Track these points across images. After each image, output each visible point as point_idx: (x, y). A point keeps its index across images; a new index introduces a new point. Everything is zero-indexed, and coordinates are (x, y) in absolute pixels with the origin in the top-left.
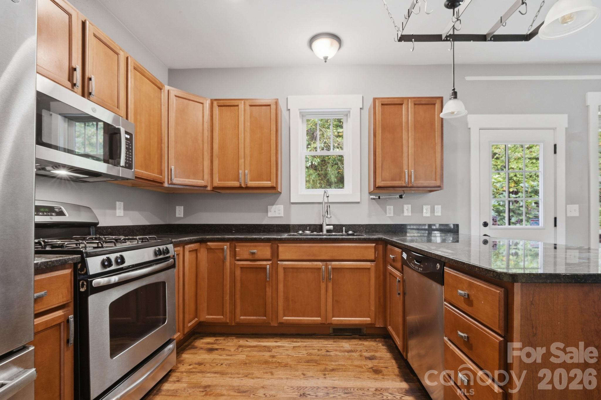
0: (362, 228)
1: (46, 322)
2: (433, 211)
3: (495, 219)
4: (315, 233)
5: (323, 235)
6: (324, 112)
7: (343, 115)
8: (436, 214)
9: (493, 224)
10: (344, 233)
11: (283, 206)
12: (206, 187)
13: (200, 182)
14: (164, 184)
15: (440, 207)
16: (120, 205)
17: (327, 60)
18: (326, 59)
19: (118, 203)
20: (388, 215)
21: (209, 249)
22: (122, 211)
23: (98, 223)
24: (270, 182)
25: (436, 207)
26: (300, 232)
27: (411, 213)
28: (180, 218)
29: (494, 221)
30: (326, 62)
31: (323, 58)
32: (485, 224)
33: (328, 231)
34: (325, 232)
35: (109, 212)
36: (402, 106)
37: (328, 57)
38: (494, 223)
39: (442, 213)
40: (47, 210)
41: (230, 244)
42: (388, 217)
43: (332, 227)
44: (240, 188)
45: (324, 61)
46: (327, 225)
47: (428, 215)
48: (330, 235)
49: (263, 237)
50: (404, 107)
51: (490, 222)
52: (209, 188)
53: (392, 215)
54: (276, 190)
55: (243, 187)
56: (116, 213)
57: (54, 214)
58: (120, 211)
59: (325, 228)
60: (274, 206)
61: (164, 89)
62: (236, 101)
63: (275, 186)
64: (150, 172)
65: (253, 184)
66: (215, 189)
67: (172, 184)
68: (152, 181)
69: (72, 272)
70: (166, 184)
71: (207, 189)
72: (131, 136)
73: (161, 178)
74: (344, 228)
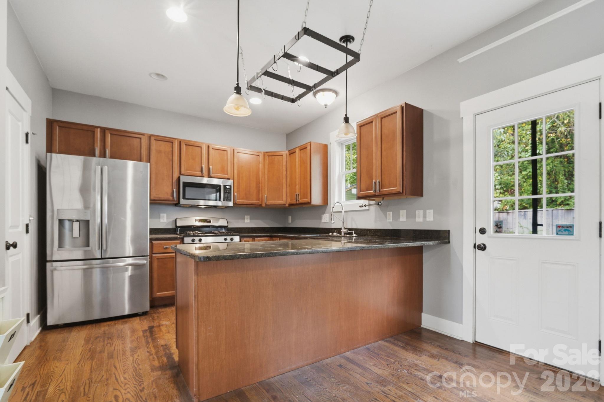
1: (170, 255)
2: (425, 216)
3: (499, 224)
4: (338, 234)
8: (428, 219)
9: (496, 232)
10: (353, 235)
11: (328, 215)
12: (285, 204)
13: (281, 202)
15: (432, 211)
16: (247, 217)
17: (327, 106)
20: (388, 221)
23: (228, 226)
24: (307, 199)
25: (428, 211)
26: (331, 234)
27: (406, 218)
28: (290, 223)
29: (498, 228)
30: (326, 107)
31: (324, 105)
32: (483, 231)
36: (373, 124)
37: (328, 104)
38: (498, 230)
39: (434, 217)
42: (388, 222)
43: (346, 230)
44: (296, 204)
45: (325, 107)
47: (421, 220)
50: (374, 123)
51: (490, 228)
53: (391, 221)
57: (206, 222)
59: (343, 231)
60: (324, 215)
61: (261, 155)
62: (294, 150)
63: (309, 202)
64: (250, 200)
65: (301, 201)
66: (290, 205)
67: (266, 205)
68: (251, 205)
69: (181, 242)
70: (264, 205)
71: (286, 206)
72: (230, 186)
73: (259, 203)
74: (353, 231)
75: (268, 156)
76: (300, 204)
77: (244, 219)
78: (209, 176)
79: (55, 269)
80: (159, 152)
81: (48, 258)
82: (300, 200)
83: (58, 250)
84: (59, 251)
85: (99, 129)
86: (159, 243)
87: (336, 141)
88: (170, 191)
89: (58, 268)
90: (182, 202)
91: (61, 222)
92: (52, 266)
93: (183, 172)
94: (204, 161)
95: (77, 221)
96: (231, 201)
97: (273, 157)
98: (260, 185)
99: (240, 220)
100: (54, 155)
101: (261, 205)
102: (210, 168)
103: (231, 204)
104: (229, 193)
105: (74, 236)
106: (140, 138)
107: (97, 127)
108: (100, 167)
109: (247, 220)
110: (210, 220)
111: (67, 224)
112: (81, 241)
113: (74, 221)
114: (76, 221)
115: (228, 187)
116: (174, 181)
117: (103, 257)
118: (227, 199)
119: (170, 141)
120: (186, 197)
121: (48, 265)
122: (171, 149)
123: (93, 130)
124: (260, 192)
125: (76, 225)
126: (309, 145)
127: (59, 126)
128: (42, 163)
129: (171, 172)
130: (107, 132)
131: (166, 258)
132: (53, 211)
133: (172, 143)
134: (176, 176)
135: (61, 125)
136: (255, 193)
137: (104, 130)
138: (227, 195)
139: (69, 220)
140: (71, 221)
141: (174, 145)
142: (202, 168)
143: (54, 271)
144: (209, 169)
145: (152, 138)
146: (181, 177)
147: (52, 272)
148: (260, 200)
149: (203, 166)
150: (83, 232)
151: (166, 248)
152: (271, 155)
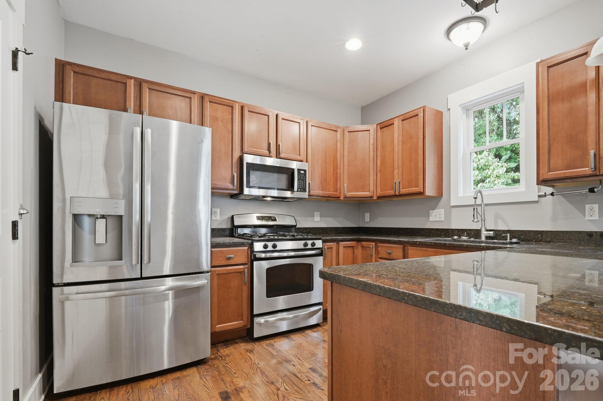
0: (540, 236)
1: (235, 269)
4: (472, 239)
5: (480, 242)
6: (493, 97)
7: (519, 93)
10: (508, 240)
11: (443, 210)
12: (372, 197)
13: (367, 194)
14: (340, 198)
16: (317, 214)
17: (468, 47)
18: (466, 47)
19: (315, 213)
20: (586, 218)
21: (363, 247)
22: (319, 218)
23: (296, 225)
24: (418, 188)
26: (456, 237)
28: (367, 222)
30: (467, 49)
31: (463, 46)
33: (487, 238)
34: (483, 239)
35: (309, 218)
36: (587, 57)
37: (469, 43)
40: (268, 218)
41: (376, 244)
43: (492, 233)
44: (395, 196)
46: (487, 230)
48: (489, 243)
49: (396, 239)
52: (375, 198)
53: (596, 217)
54: (424, 195)
55: (397, 194)
56: (314, 219)
57: (270, 220)
58: (317, 218)
59: (484, 234)
60: (435, 210)
61: (339, 130)
62: (392, 120)
63: (422, 191)
64: (326, 191)
65: (404, 191)
66: (379, 198)
67: (345, 197)
68: (328, 197)
69: (248, 248)
70: (342, 198)
71: (373, 199)
72: (305, 171)
73: (336, 194)
74: (508, 234)
75: (348, 132)
76: (401, 195)
77: (314, 216)
78: (278, 157)
79: (67, 299)
80: (215, 118)
81: (56, 281)
82: (401, 190)
83: (71, 266)
84: (74, 268)
85: (133, 80)
86: (220, 251)
87: (459, 106)
88: (229, 177)
89: (71, 297)
90: (246, 191)
91: (77, 218)
92: (62, 293)
93: (246, 149)
94: (272, 135)
95: (103, 217)
96: (306, 192)
97: (356, 133)
98: (338, 171)
100: (65, 105)
101: (339, 197)
102: (279, 145)
103: (305, 195)
104: (303, 180)
105: (96, 243)
106: (190, 98)
107: (130, 78)
108: (138, 130)
110: (275, 217)
111: (86, 222)
112: (108, 250)
113: (97, 218)
114: (100, 218)
115: (302, 172)
116: (234, 162)
117: (143, 276)
118: (301, 189)
119: (229, 105)
120: (251, 185)
121: (56, 291)
122: (231, 117)
123: (124, 81)
124: (338, 180)
125: (101, 224)
126: (422, 111)
127: (74, 72)
128: (47, 123)
129: (230, 148)
130: (144, 85)
131: (229, 273)
132: (64, 200)
133: (232, 107)
134: (237, 154)
135: (77, 69)
136: (332, 182)
137: (140, 83)
138: (301, 183)
139: (89, 215)
140: (93, 217)
141: (234, 111)
142: (269, 144)
143: (65, 302)
144: (278, 147)
145: (206, 99)
146: (245, 155)
147: (62, 303)
148: (338, 191)
149: (271, 142)
150: (112, 235)
151: (229, 259)
152: (353, 130)
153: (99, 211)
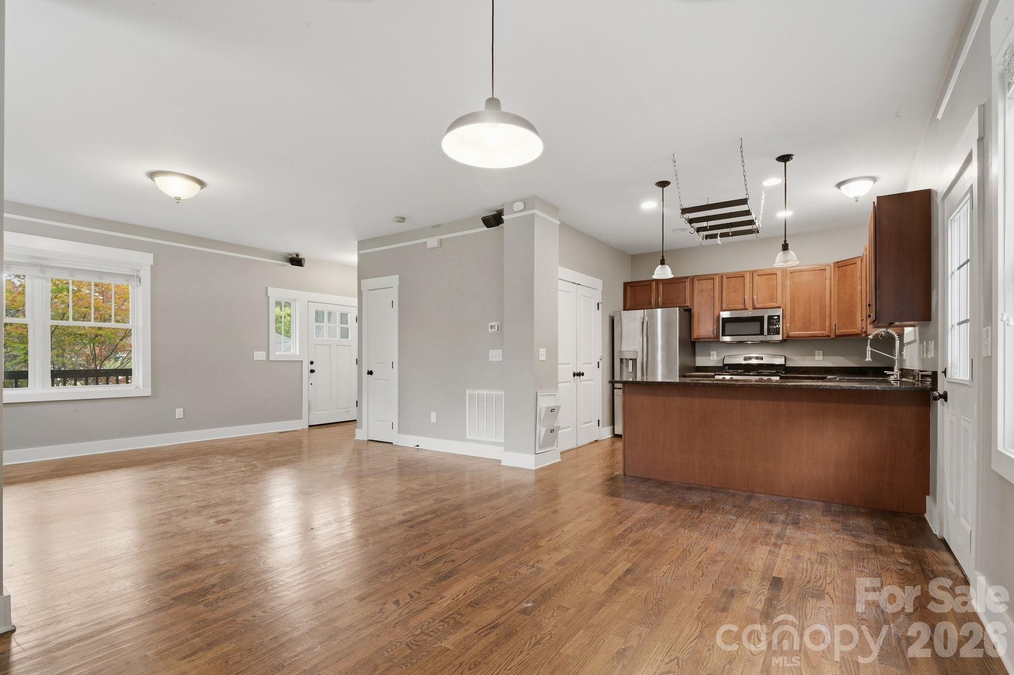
14: (831, 336)
56: (815, 359)
61: (828, 268)
64: (809, 331)
67: (836, 335)
68: (813, 337)
72: (779, 316)
73: (825, 333)
75: (839, 267)
77: (814, 355)
78: (753, 308)
80: (701, 291)
85: (655, 282)
88: (712, 329)
90: (723, 339)
91: (622, 361)
93: (725, 307)
94: (748, 291)
95: (631, 359)
96: (779, 334)
97: (844, 268)
99: (807, 358)
102: (754, 299)
103: (779, 338)
104: (776, 325)
105: (629, 372)
109: (818, 357)
110: (762, 357)
111: (625, 362)
113: (629, 360)
115: (774, 318)
116: (713, 319)
118: (773, 333)
119: (710, 278)
120: (726, 334)
122: (713, 286)
123: (651, 284)
124: (827, 319)
127: (630, 287)
129: (713, 309)
130: (660, 282)
132: (617, 353)
133: (713, 279)
134: (717, 312)
135: (631, 285)
136: (818, 322)
137: (658, 282)
138: (774, 327)
139: (626, 359)
141: (715, 282)
142: (745, 300)
145: (695, 279)
146: (721, 313)
148: (827, 329)
149: (747, 297)
152: (842, 265)
153: (628, 357)
